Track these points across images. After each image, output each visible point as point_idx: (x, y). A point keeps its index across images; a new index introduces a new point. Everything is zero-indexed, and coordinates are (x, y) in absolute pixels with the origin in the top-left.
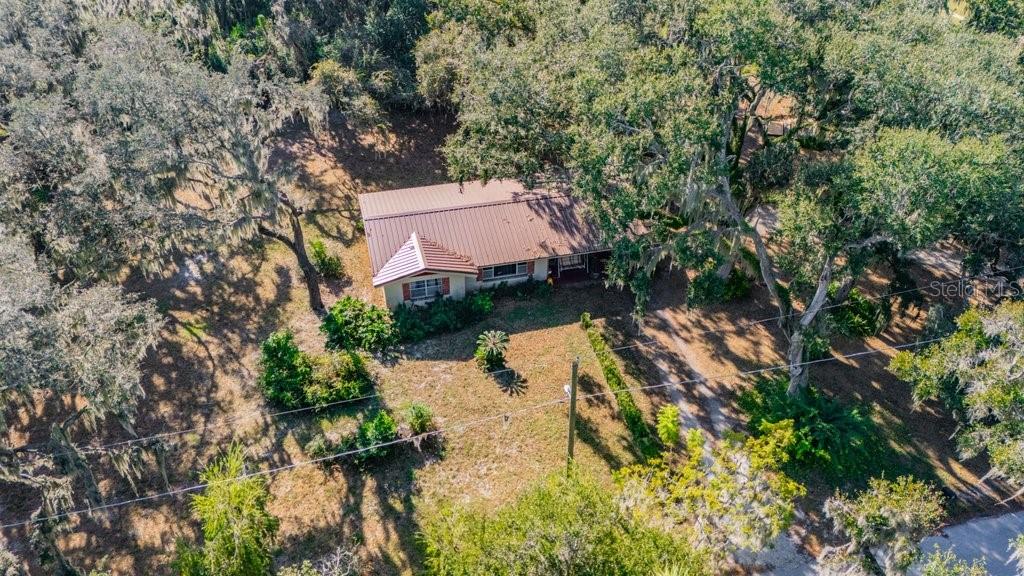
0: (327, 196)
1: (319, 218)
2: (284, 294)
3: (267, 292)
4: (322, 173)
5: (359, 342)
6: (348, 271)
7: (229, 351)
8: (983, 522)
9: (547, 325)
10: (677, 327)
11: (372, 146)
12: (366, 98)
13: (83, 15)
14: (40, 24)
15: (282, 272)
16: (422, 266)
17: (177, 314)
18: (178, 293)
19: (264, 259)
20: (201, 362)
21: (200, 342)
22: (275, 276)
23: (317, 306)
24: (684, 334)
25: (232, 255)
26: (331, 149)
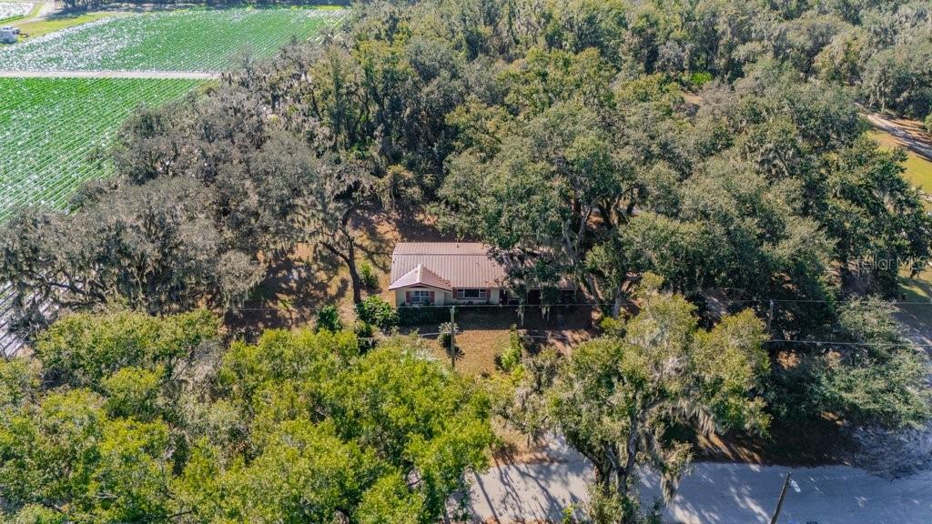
0: (384, 245)
1: (375, 257)
2: (341, 293)
3: (332, 291)
4: (385, 233)
5: (374, 322)
6: (381, 286)
7: (302, 316)
8: (712, 464)
9: (489, 329)
10: (571, 340)
11: (421, 221)
12: (416, 189)
13: (266, 128)
14: (242, 131)
15: (344, 282)
16: (418, 281)
17: (279, 295)
18: (283, 286)
19: (336, 274)
20: (286, 320)
21: (288, 311)
22: (340, 284)
23: (357, 300)
24: (573, 345)
25: (319, 270)
26: (395, 220)
